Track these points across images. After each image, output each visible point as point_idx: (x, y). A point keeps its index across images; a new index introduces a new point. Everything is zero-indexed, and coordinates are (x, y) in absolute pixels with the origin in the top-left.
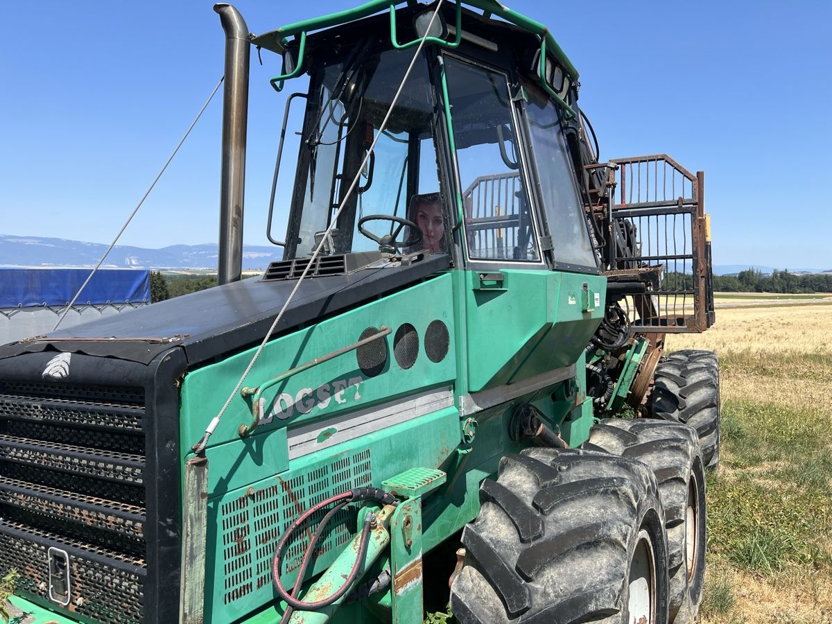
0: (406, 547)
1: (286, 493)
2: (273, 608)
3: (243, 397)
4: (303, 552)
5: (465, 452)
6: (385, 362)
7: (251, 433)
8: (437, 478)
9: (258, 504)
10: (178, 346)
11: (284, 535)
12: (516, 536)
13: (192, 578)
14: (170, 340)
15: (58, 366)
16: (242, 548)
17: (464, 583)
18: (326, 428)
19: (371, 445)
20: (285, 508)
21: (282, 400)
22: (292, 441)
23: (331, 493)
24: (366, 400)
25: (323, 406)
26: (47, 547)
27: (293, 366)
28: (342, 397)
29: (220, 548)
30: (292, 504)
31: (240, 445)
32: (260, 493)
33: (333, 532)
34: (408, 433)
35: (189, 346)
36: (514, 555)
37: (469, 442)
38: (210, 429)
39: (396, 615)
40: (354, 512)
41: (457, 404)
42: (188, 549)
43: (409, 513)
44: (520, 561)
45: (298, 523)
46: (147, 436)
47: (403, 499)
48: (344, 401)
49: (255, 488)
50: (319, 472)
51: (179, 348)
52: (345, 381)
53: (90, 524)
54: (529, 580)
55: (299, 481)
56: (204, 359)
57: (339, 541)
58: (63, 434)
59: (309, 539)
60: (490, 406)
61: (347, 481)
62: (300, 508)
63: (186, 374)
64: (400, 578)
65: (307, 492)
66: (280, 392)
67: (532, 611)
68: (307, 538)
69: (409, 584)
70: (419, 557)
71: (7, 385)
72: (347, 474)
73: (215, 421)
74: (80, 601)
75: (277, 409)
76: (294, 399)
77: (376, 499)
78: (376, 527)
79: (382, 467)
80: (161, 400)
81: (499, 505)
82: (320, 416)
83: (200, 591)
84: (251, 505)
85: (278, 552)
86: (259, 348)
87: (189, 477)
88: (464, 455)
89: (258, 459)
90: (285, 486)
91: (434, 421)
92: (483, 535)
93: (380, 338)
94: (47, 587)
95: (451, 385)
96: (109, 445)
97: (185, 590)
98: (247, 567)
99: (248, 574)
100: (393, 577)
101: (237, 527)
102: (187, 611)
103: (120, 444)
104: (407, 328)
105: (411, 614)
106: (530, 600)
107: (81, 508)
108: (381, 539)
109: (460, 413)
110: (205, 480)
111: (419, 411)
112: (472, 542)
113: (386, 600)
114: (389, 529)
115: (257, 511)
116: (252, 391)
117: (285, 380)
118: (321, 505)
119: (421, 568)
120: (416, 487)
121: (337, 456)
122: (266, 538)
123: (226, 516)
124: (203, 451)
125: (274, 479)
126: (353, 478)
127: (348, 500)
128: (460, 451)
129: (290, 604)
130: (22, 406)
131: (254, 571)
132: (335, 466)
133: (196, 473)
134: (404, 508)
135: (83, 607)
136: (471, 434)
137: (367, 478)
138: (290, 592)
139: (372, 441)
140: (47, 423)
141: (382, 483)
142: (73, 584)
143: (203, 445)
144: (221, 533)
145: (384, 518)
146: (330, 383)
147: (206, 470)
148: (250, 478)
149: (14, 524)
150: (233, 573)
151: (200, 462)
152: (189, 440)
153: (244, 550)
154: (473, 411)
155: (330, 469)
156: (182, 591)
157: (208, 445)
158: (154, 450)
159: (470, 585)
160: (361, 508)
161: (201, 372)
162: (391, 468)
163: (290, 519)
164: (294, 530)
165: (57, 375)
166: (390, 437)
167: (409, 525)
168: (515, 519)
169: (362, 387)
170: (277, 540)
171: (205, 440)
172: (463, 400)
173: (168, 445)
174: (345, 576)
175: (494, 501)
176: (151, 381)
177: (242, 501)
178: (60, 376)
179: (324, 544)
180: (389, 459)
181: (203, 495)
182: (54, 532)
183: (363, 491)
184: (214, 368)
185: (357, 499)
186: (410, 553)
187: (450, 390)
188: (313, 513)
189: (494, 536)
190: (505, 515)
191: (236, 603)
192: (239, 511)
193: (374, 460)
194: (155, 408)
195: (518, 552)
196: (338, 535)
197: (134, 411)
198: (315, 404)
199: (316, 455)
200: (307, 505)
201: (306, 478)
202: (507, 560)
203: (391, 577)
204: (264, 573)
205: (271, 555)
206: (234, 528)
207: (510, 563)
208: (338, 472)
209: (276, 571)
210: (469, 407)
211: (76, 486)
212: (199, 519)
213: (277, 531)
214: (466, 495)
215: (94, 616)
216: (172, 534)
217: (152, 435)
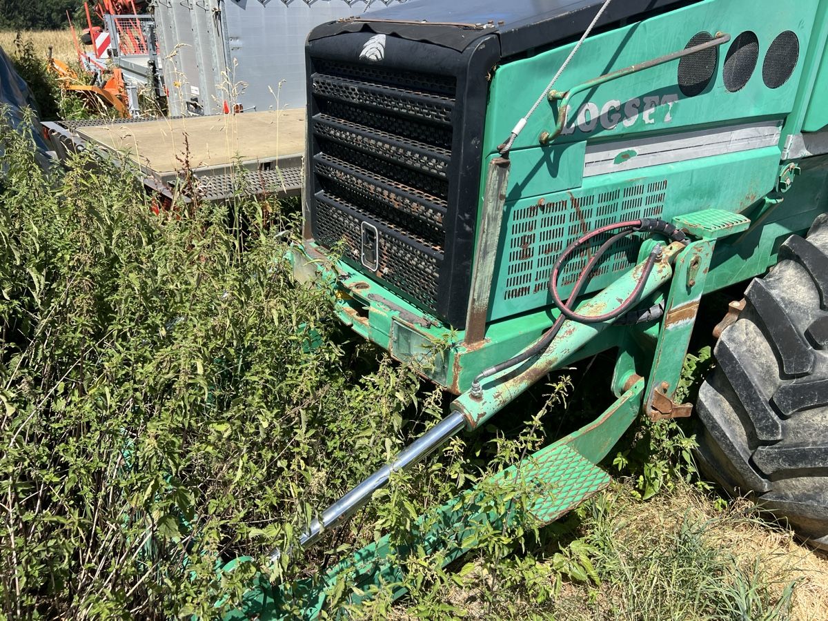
0: (687, 286)
1: (574, 210)
2: (544, 312)
3: (549, 101)
4: (580, 270)
5: (773, 201)
6: (710, 79)
7: (551, 142)
8: (739, 223)
9: (546, 215)
10: (493, 33)
11: (565, 250)
12: (817, 301)
13: (482, 271)
14: (485, 27)
15: (374, 48)
16: (526, 254)
17: (735, 334)
18: (626, 150)
19: (670, 175)
20: (571, 224)
21: (587, 110)
22: (590, 157)
23: (618, 219)
24: (677, 123)
25: (628, 123)
26: (361, 221)
27: (605, 72)
28: (651, 117)
29: (507, 250)
30: (578, 222)
31: (539, 153)
32: (550, 205)
33: (613, 257)
34: (715, 169)
35: (504, 34)
36: (808, 319)
37: (783, 191)
38: (516, 130)
39: (660, 346)
40: (637, 242)
41: (781, 145)
42: (483, 245)
43: (699, 254)
44: (814, 326)
45: (581, 241)
46: (454, 129)
47: (694, 238)
48: (652, 121)
49: (547, 199)
50: (611, 195)
51: (494, 36)
52: (658, 97)
53: (397, 207)
54: (817, 347)
55: (588, 200)
56: (517, 51)
57: (616, 267)
58: (375, 119)
59: (589, 258)
60: (823, 152)
61: (636, 209)
62: (585, 227)
63: (498, 67)
64: (673, 315)
65: (594, 212)
66: (586, 101)
67: (812, 377)
68: (586, 258)
69: (681, 322)
70: (698, 298)
71: (327, 65)
72: (638, 202)
73: (522, 122)
74: (386, 270)
75: (581, 120)
76: (600, 110)
77: (664, 233)
78: (660, 261)
79: (677, 201)
80: (472, 93)
81: (804, 266)
82: (623, 135)
83: (488, 283)
84: (540, 216)
85: (558, 264)
86: (578, 43)
87: (490, 177)
88: (772, 205)
89: (554, 171)
90: (575, 203)
91: (748, 160)
92: (774, 292)
93: (711, 48)
94: (360, 253)
95: (781, 119)
96: (416, 135)
97: (476, 279)
98: (528, 272)
99: (527, 278)
100: (666, 312)
101: (524, 233)
102: (476, 297)
103: (426, 136)
104: (748, 38)
105: (675, 349)
106: (813, 367)
107: (390, 192)
108: (663, 274)
109: (783, 155)
110: (506, 182)
111: (733, 147)
112: (758, 297)
113: (653, 331)
114: (673, 266)
115: (546, 222)
116: (560, 94)
117: (594, 88)
118: (606, 228)
119: (696, 310)
120: (713, 229)
121: (632, 181)
122: (548, 250)
123: (517, 222)
124: (507, 153)
125: (565, 194)
126: (643, 208)
127: (635, 228)
128: (768, 200)
129: (563, 312)
130: (341, 87)
131: (533, 277)
132: (628, 192)
133: (498, 174)
134: (695, 248)
135: (388, 275)
136: (788, 182)
137: (658, 210)
138: (564, 302)
139: (671, 172)
140: (362, 107)
141: (674, 218)
142: (380, 255)
143: (508, 146)
144: (509, 236)
145: (671, 253)
146: (641, 98)
147: (508, 173)
148: (543, 188)
149: (333, 197)
150: (515, 275)
151: (504, 163)
152: (493, 140)
153: (527, 256)
154: (799, 156)
155: (621, 193)
156: (473, 280)
157: (513, 147)
158: (460, 145)
159: (743, 338)
160: (646, 239)
161: (512, 66)
162: (686, 204)
163: (574, 236)
164: (576, 247)
165: (373, 58)
166: (693, 171)
167: (696, 266)
168: (820, 283)
169: (675, 106)
170: (558, 253)
171: (511, 141)
172: (792, 139)
173: (473, 142)
174: (620, 300)
175: (798, 260)
176: (464, 70)
177: (533, 210)
178: (375, 58)
179: (601, 266)
180: (686, 195)
181: (502, 197)
182: (366, 209)
183: (652, 222)
184: (525, 64)
185: (645, 229)
186: (689, 293)
187: (778, 126)
188: (597, 235)
189: (787, 297)
190: (808, 277)
191: (514, 300)
192: (528, 220)
193: (669, 192)
194: (465, 101)
195: (813, 317)
196: (617, 261)
197: (444, 102)
198: (621, 120)
199: (610, 176)
200: (593, 225)
201: (596, 198)
202: (796, 324)
203: (664, 311)
204: (541, 281)
205: (550, 266)
206: (521, 234)
207: (799, 326)
208: (629, 198)
209: (554, 281)
210: (797, 149)
211: (384, 171)
212: (495, 219)
213: (559, 246)
214: (756, 249)
215: (396, 285)
216: (468, 228)
217: (460, 129)
